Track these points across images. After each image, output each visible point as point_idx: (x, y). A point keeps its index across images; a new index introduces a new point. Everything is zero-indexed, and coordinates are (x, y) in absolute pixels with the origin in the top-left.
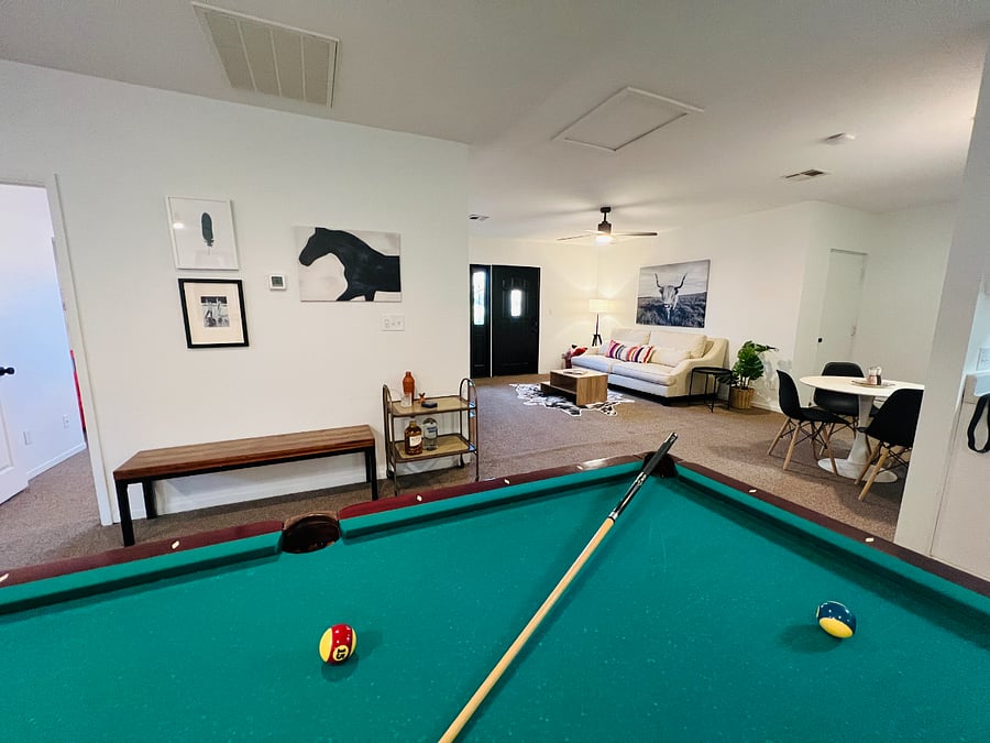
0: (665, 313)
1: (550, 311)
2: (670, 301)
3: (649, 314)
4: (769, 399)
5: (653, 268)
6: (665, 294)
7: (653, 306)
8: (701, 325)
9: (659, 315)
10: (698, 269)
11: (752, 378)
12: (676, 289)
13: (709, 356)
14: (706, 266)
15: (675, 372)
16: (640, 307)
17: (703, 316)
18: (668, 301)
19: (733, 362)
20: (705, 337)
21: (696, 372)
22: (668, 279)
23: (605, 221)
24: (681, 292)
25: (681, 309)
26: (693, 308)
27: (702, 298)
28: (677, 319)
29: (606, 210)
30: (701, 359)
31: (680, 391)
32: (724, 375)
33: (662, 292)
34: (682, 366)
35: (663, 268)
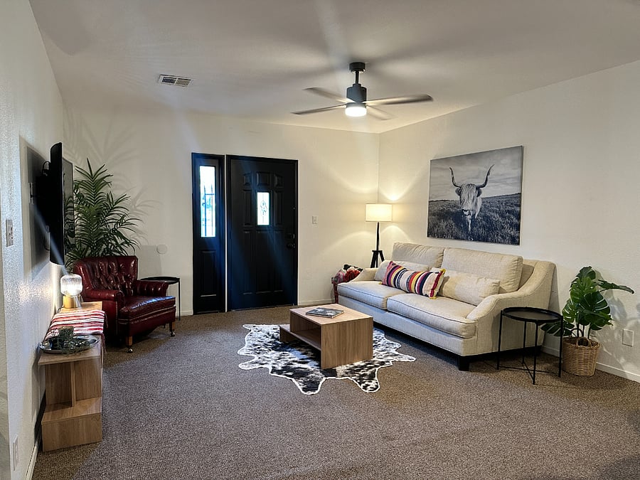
0: (465, 222)
1: (314, 221)
2: (471, 206)
3: (443, 224)
4: (622, 360)
5: (447, 160)
6: (464, 195)
7: (448, 212)
8: (515, 241)
9: (457, 225)
10: (507, 160)
11: (593, 328)
12: (478, 188)
13: (527, 289)
14: (517, 155)
15: (475, 314)
16: (431, 213)
17: (518, 227)
18: (468, 206)
19: (564, 298)
20: (520, 259)
21: (508, 315)
22: (469, 174)
23: (357, 85)
24: (486, 193)
25: (486, 218)
26: (502, 216)
27: (515, 201)
28: (481, 230)
29: (357, 66)
30: (516, 294)
31: (483, 345)
32: (551, 320)
33: (459, 193)
34: (486, 305)
35: (460, 159)
